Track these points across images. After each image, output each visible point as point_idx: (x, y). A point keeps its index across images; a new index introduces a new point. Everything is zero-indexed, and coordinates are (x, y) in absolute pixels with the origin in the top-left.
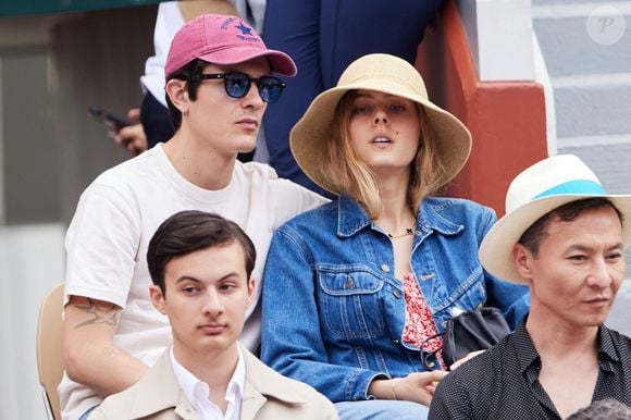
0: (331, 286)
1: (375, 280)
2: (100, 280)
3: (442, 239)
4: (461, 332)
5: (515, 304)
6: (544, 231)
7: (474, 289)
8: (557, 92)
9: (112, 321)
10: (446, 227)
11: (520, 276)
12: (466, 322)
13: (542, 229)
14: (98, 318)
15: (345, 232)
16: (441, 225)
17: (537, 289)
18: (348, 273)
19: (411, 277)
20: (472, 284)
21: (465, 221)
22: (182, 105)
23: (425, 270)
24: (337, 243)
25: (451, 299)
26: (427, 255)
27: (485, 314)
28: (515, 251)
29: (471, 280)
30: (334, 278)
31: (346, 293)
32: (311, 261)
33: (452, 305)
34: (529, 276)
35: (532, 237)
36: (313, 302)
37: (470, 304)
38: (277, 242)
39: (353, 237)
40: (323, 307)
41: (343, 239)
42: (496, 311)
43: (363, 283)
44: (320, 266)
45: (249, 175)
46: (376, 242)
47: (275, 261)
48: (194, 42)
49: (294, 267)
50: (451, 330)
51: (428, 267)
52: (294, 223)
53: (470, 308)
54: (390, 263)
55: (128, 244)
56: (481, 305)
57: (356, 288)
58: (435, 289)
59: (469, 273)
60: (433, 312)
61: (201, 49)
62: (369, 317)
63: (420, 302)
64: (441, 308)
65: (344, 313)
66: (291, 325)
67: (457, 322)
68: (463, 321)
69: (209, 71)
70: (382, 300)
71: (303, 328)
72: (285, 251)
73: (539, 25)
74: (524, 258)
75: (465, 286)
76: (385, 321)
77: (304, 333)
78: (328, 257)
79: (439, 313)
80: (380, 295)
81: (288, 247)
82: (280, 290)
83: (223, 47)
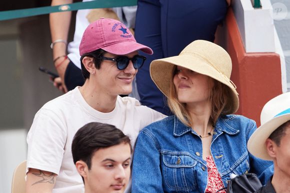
0: (169, 162)
1: (193, 160)
2: (46, 160)
3: (228, 136)
4: (235, 187)
5: (265, 171)
6: (283, 132)
7: (243, 164)
8: (287, 58)
9: (52, 182)
10: (230, 131)
11: (269, 156)
12: (239, 181)
13: (282, 131)
14: (44, 179)
15: (177, 133)
16: (227, 129)
17: (278, 163)
18: (178, 156)
19: (210, 158)
20: (242, 161)
21: (240, 128)
22: (91, 70)
23: (218, 153)
24: (172, 140)
25: (231, 169)
26: (219, 145)
27: (248, 177)
28: (267, 142)
29: (242, 158)
30: (171, 158)
31: (176, 166)
32: (159, 148)
33: (232, 172)
34: (274, 156)
35: (276, 135)
36: (160, 170)
37: (241, 172)
38: (141, 137)
39: (181, 136)
40: (164, 173)
41: (176, 137)
42: (254, 175)
43: (186, 162)
44: (164, 151)
45: (125, 103)
46: (193, 140)
47: (139, 147)
48: (98, 39)
49: (150, 151)
50: (230, 185)
51: (219, 151)
52: (150, 128)
53: (241, 174)
54: (201, 151)
55: (60, 141)
56: (247, 172)
57: (182, 164)
58: (223, 163)
59: (241, 155)
60: (221, 175)
61: (102, 44)
62: (189, 180)
63: (215, 170)
64: (226, 173)
65: (175, 177)
66: (147, 182)
67: (233, 181)
68: (237, 180)
69: (107, 56)
70: (196, 172)
71: (154, 184)
72: (145, 142)
73: (277, 23)
74: (272, 146)
75: (238, 162)
76: (196, 182)
77: (154, 187)
78: (168, 147)
79: (225, 176)
80: (195, 169)
81: (147, 140)
82: (142, 163)
83: (114, 43)
